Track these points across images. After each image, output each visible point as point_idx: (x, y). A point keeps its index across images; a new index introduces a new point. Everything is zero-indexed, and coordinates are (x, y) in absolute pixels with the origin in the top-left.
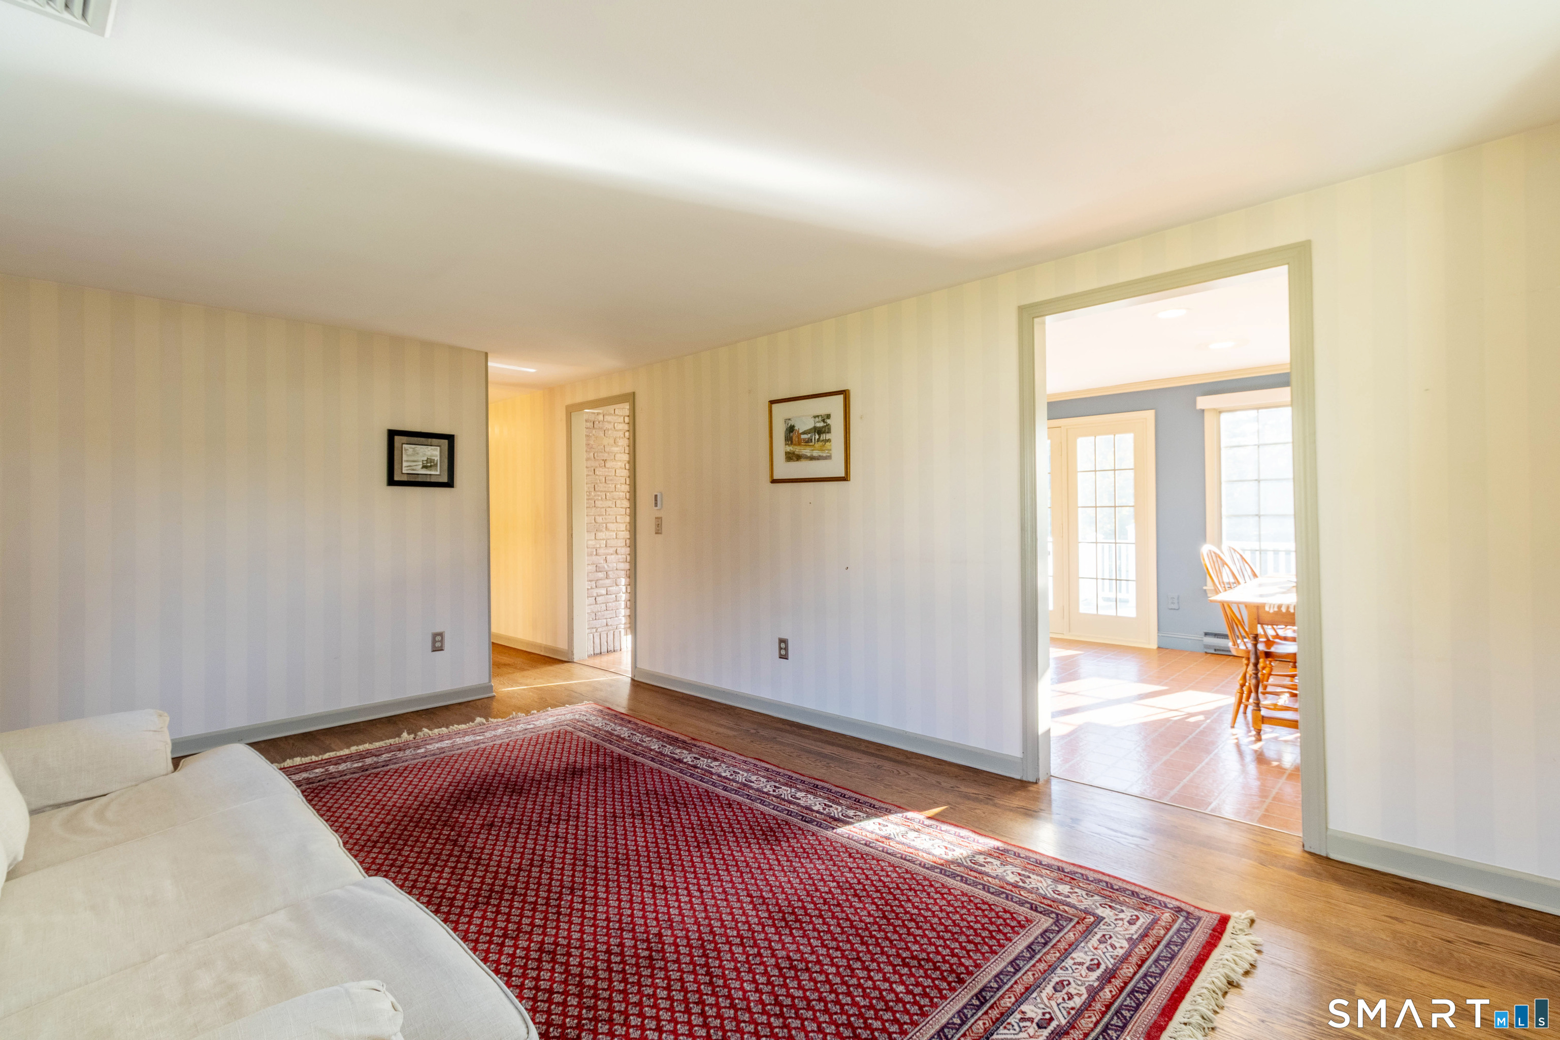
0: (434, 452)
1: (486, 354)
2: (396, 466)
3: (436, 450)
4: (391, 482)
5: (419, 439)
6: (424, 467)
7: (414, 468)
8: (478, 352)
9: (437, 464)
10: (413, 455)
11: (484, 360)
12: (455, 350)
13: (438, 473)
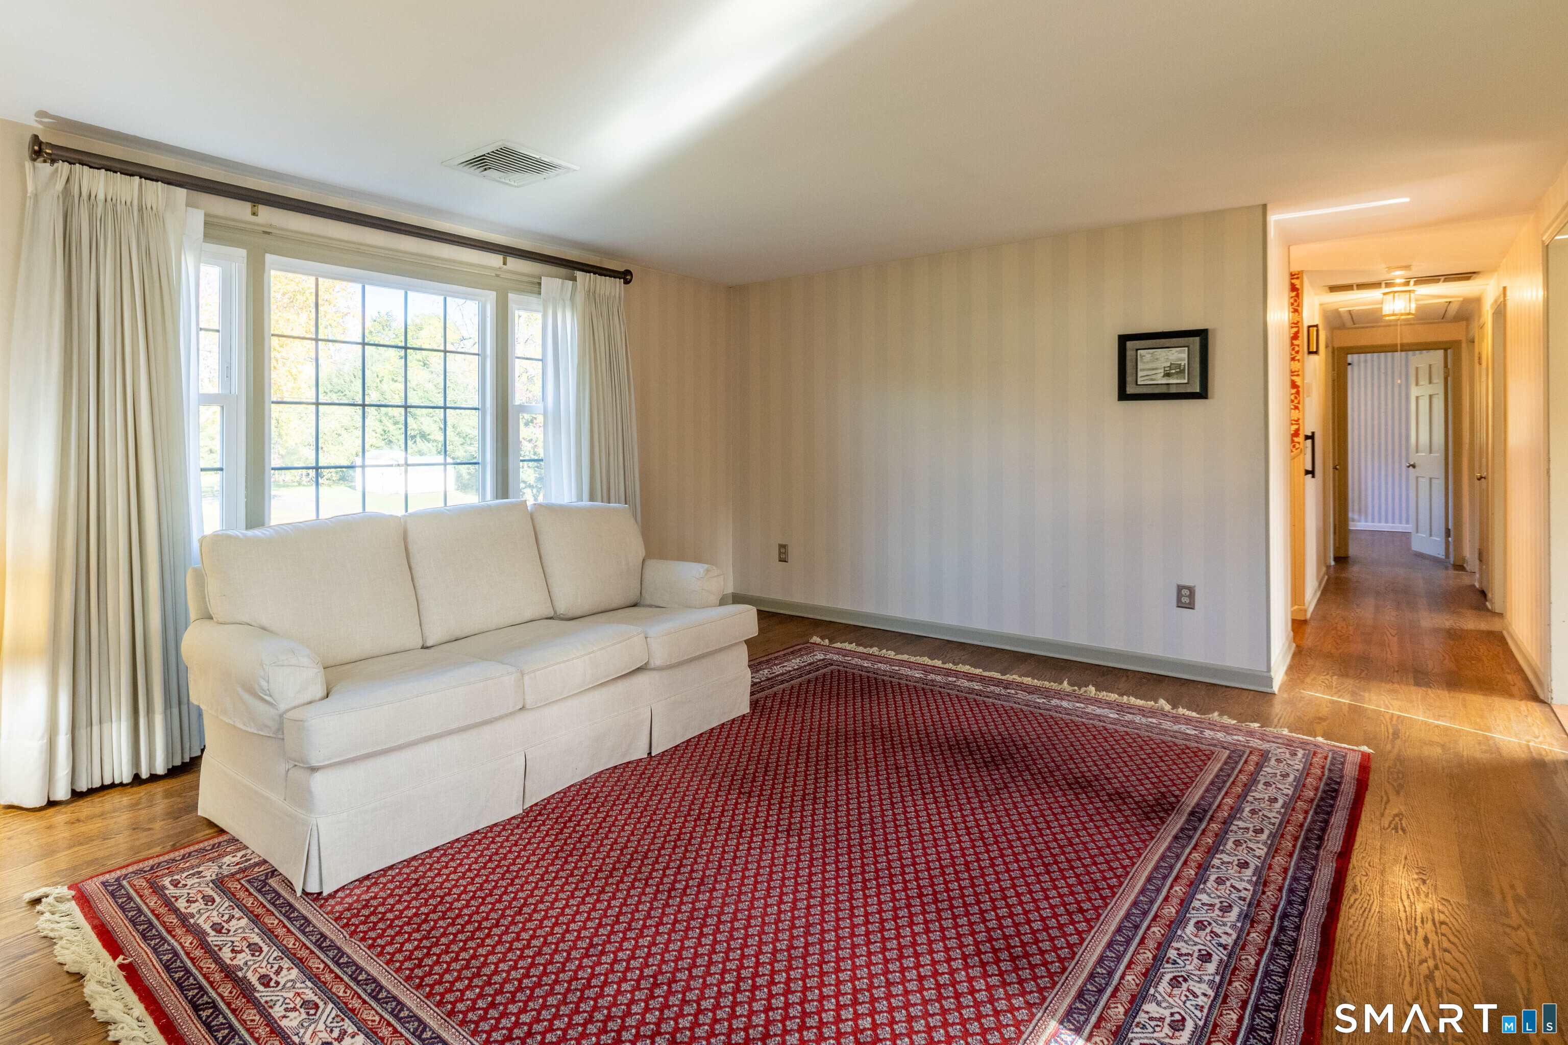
0: (1178, 355)
1: (1264, 207)
2: (1129, 379)
3: (1183, 352)
4: (1123, 396)
5: (1163, 340)
6: (1167, 375)
7: (1154, 377)
8: (1249, 208)
9: (1184, 370)
10: (1152, 361)
11: (1261, 217)
12: (1217, 215)
13: (1186, 381)
